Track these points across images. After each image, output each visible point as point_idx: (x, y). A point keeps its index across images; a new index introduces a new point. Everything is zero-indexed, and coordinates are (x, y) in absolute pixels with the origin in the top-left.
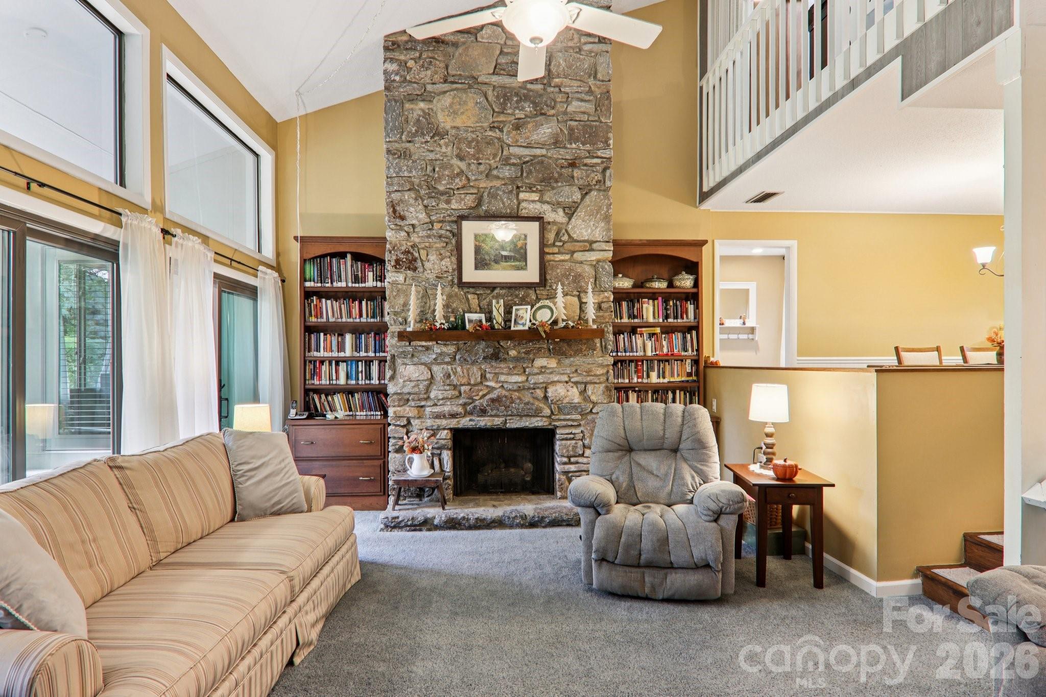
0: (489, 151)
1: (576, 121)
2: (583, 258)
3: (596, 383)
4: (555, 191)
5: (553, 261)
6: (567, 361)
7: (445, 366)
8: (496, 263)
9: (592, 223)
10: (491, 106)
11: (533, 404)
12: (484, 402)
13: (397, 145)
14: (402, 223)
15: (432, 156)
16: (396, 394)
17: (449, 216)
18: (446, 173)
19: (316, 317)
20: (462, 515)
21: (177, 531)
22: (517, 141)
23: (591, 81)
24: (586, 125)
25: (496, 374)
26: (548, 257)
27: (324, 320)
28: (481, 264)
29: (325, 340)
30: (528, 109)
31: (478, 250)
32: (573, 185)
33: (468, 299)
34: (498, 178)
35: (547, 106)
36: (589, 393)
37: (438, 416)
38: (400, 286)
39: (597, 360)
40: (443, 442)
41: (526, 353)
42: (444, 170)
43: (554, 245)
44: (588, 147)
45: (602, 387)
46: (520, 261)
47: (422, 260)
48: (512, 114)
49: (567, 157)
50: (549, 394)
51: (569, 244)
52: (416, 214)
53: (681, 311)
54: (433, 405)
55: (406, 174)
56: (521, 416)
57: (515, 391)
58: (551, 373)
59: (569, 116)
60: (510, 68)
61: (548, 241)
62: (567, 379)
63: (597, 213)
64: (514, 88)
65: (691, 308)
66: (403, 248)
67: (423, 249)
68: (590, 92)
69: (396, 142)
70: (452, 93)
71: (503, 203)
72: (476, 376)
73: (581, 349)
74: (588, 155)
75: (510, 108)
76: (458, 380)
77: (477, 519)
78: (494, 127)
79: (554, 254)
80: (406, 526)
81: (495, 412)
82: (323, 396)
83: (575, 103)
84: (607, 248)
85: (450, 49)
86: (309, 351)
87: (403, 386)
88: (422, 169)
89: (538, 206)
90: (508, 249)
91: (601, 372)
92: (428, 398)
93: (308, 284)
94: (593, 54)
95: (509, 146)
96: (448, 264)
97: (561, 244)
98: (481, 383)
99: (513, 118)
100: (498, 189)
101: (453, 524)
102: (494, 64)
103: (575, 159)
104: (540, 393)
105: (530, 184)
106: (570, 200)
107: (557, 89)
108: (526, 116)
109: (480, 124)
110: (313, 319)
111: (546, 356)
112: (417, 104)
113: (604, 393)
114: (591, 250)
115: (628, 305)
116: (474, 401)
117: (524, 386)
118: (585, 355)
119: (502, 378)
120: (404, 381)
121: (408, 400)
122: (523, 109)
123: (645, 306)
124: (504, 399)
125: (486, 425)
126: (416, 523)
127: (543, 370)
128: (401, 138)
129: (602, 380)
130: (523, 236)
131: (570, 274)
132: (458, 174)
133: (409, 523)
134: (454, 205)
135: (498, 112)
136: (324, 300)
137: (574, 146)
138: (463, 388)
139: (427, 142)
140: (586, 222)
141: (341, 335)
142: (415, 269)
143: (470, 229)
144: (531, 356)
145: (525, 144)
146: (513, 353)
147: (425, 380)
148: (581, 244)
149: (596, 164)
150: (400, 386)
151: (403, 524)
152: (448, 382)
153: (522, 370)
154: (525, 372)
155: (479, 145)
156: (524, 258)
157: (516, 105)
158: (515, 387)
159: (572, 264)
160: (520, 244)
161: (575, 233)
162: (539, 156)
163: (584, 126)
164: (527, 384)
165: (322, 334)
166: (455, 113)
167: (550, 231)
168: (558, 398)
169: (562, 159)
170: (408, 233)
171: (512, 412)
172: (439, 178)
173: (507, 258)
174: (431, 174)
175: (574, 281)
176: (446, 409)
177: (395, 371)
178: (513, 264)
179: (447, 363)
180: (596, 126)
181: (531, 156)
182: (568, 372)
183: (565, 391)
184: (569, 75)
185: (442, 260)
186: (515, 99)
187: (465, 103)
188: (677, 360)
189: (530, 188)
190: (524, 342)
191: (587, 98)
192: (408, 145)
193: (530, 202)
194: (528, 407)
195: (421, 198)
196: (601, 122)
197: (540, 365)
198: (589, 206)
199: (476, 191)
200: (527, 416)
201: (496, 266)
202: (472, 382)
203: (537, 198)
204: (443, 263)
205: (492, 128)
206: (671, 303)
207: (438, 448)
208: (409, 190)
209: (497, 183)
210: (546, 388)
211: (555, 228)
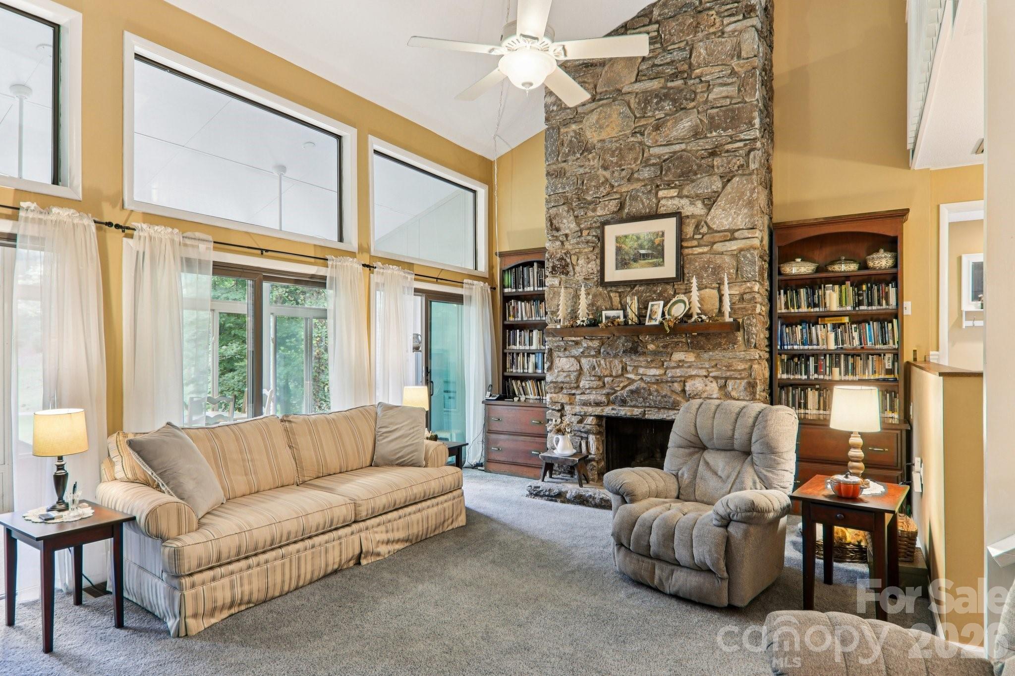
0: (631, 156)
1: (717, 107)
2: (724, 249)
3: (736, 378)
4: (693, 184)
5: (692, 254)
6: (706, 356)
7: (591, 359)
8: (635, 262)
9: (733, 211)
10: (633, 113)
11: (670, 397)
12: (625, 393)
13: (554, 167)
14: (556, 234)
15: (582, 171)
16: (552, 382)
17: (595, 222)
18: (593, 184)
19: (514, 317)
20: (590, 493)
21: (318, 465)
22: (657, 141)
23: (734, 63)
24: (727, 110)
25: (635, 366)
26: (686, 251)
27: (519, 319)
28: (622, 263)
29: (520, 336)
30: (668, 108)
31: (619, 250)
32: (714, 174)
33: (610, 298)
34: (638, 180)
35: (686, 99)
36: (730, 388)
37: (585, 404)
38: (556, 289)
39: (738, 354)
40: (589, 427)
41: (664, 347)
42: (591, 182)
43: (693, 238)
44: (730, 132)
45: (744, 382)
46: (657, 258)
47: (573, 265)
48: (653, 116)
49: (707, 147)
50: (687, 388)
51: (708, 236)
52: (568, 225)
53: (879, 296)
54: (581, 394)
55: (561, 191)
56: (659, 409)
57: (654, 383)
58: (689, 367)
59: (709, 104)
60: (650, 73)
61: (686, 235)
62: (705, 374)
63: (739, 200)
64: (655, 90)
65: (892, 291)
66: (558, 256)
67: (574, 254)
68: (733, 73)
69: (553, 164)
70: (598, 110)
71: (643, 204)
72: (617, 369)
73: (720, 343)
74: (730, 140)
75: (650, 111)
76: (601, 372)
77: (602, 499)
78: (635, 132)
79: (692, 247)
80: (544, 495)
81: (634, 402)
82: (519, 382)
83: (717, 90)
84: (750, 236)
85: (598, 70)
86: (509, 345)
87: (558, 376)
88: (573, 183)
89: (676, 201)
90: (646, 247)
91: (743, 367)
92: (578, 387)
93: (506, 290)
94: (736, 33)
95: (649, 147)
96: (594, 266)
97: (700, 236)
98: (622, 375)
99: (654, 119)
100: (638, 191)
101: (581, 500)
102: (636, 72)
103: (716, 147)
104: (677, 387)
105: (669, 181)
106: (709, 190)
107: (697, 80)
108: (666, 115)
109: (623, 133)
110: (511, 319)
111: (684, 350)
112: (569, 128)
113: (745, 389)
114: (734, 239)
115: (807, 293)
116: (616, 392)
117: (662, 379)
118: (724, 349)
119: (641, 371)
120: (558, 372)
121: (562, 388)
122: (663, 108)
123: (828, 292)
124: (642, 391)
125: (626, 415)
126: (552, 494)
127: (680, 364)
128: (557, 160)
129: (743, 375)
130: (661, 233)
131: (708, 266)
132: (603, 183)
133: (547, 493)
134: (599, 212)
135: (640, 118)
136: (519, 303)
137: (714, 134)
138: (606, 379)
139: (578, 159)
140: (726, 210)
141: (531, 331)
142: (567, 274)
143: (612, 232)
144: (669, 350)
145: (665, 143)
146: (651, 347)
147: (575, 371)
148: (721, 234)
149: (738, 148)
150: (555, 375)
151: (542, 494)
152: (593, 373)
153: (660, 364)
154: (663, 365)
155: (620, 153)
156: (661, 254)
157: (656, 107)
158: (653, 380)
159: (711, 256)
160: (657, 241)
161: (714, 224)
162: (679, 152)
163: (725, 112)
164: (664, 377)
165: (518, 331)
166: (601, 127)
167: (689, 225)
168: (695, 393)
169: (703, 150)
170: (562, 243)
171: (650, 404)
172: (587, 189)
173: (645, 256)
174: (581, 187)
175: (713, 273)
176: (592, 397)
177: (552, 363)
178: (650, 261)
179: (593, 356)
180: (738, 108)
181: (670, 153)
182: (707, 366)
183: (704, 385)
184: (710, 62)
185: (588, 263)
186: (655, 101)
187: (610, 116)
188: (872, 355)
189: (669, 185)
190: (661, 336)
191: (730, 80)
192: (563, 165)
193: (669, 199)
194: (666, 400)
195: (573, 210)
196: (746, 102)
197: (679, 359)
198: (730, 193)
199: (618, 196)
200: (664, 408)
201: (635, 264)
202: (614, 374)
203: (676, 194)
204: (590, 266)
205: (634, 134)
206: (864, 287)
207: (585, 432)
208: (564, 204)
209: (637, 186)
210: (685, 382)
211: (693, 221)
